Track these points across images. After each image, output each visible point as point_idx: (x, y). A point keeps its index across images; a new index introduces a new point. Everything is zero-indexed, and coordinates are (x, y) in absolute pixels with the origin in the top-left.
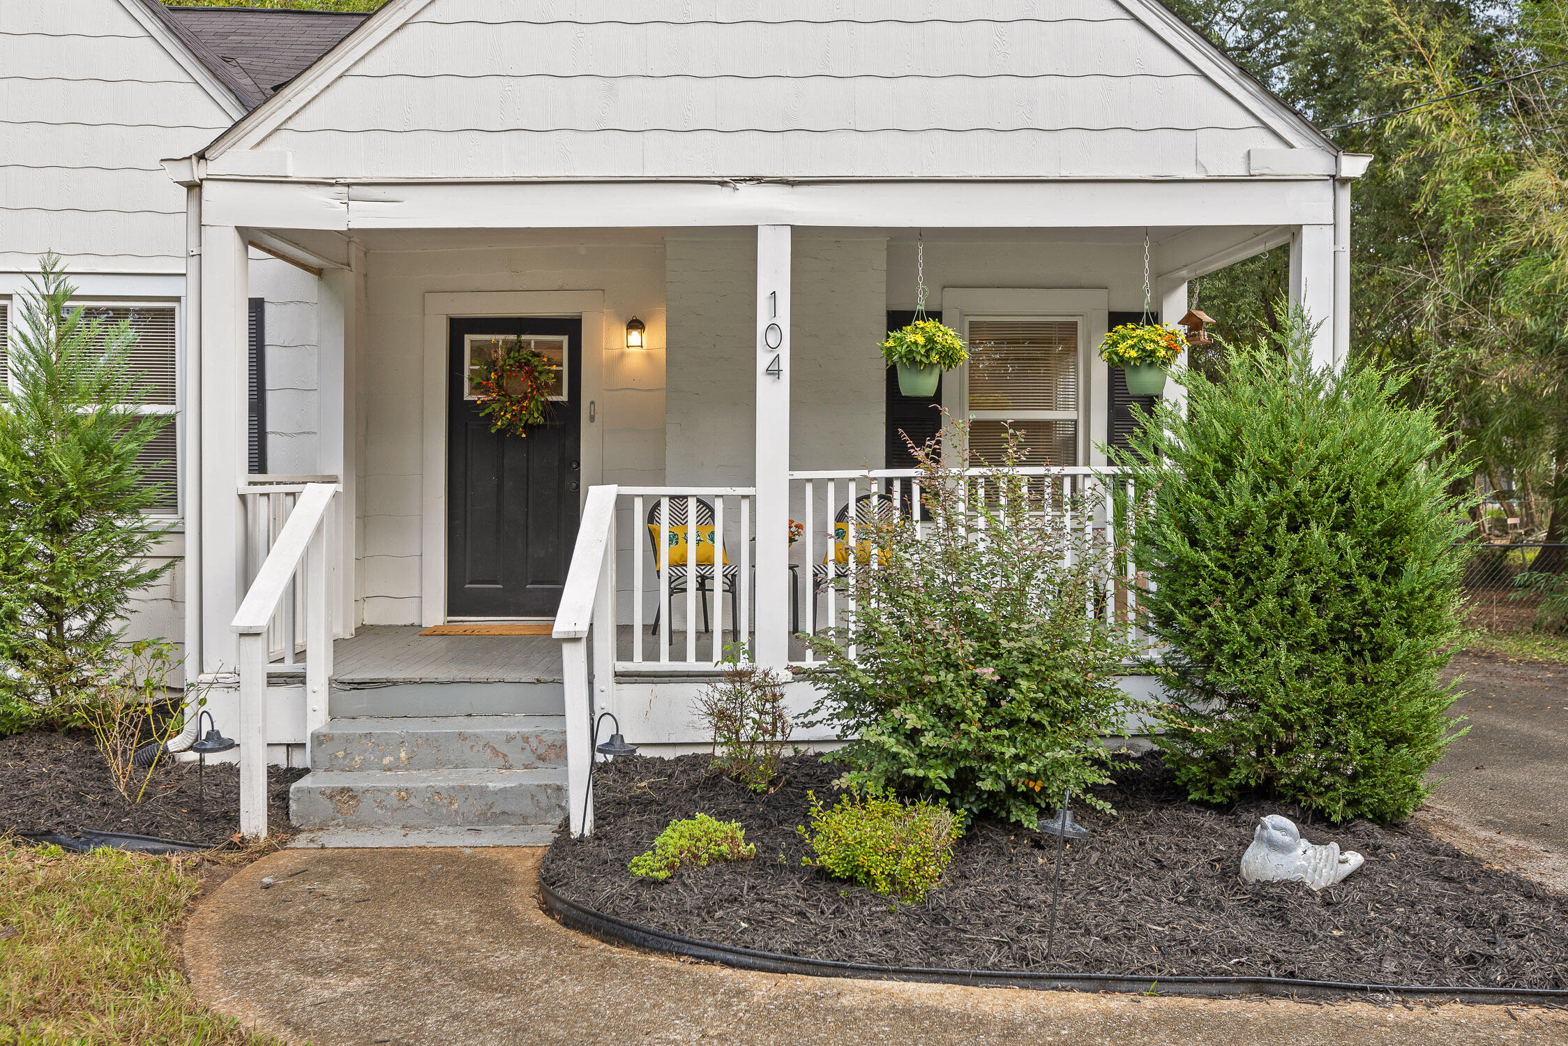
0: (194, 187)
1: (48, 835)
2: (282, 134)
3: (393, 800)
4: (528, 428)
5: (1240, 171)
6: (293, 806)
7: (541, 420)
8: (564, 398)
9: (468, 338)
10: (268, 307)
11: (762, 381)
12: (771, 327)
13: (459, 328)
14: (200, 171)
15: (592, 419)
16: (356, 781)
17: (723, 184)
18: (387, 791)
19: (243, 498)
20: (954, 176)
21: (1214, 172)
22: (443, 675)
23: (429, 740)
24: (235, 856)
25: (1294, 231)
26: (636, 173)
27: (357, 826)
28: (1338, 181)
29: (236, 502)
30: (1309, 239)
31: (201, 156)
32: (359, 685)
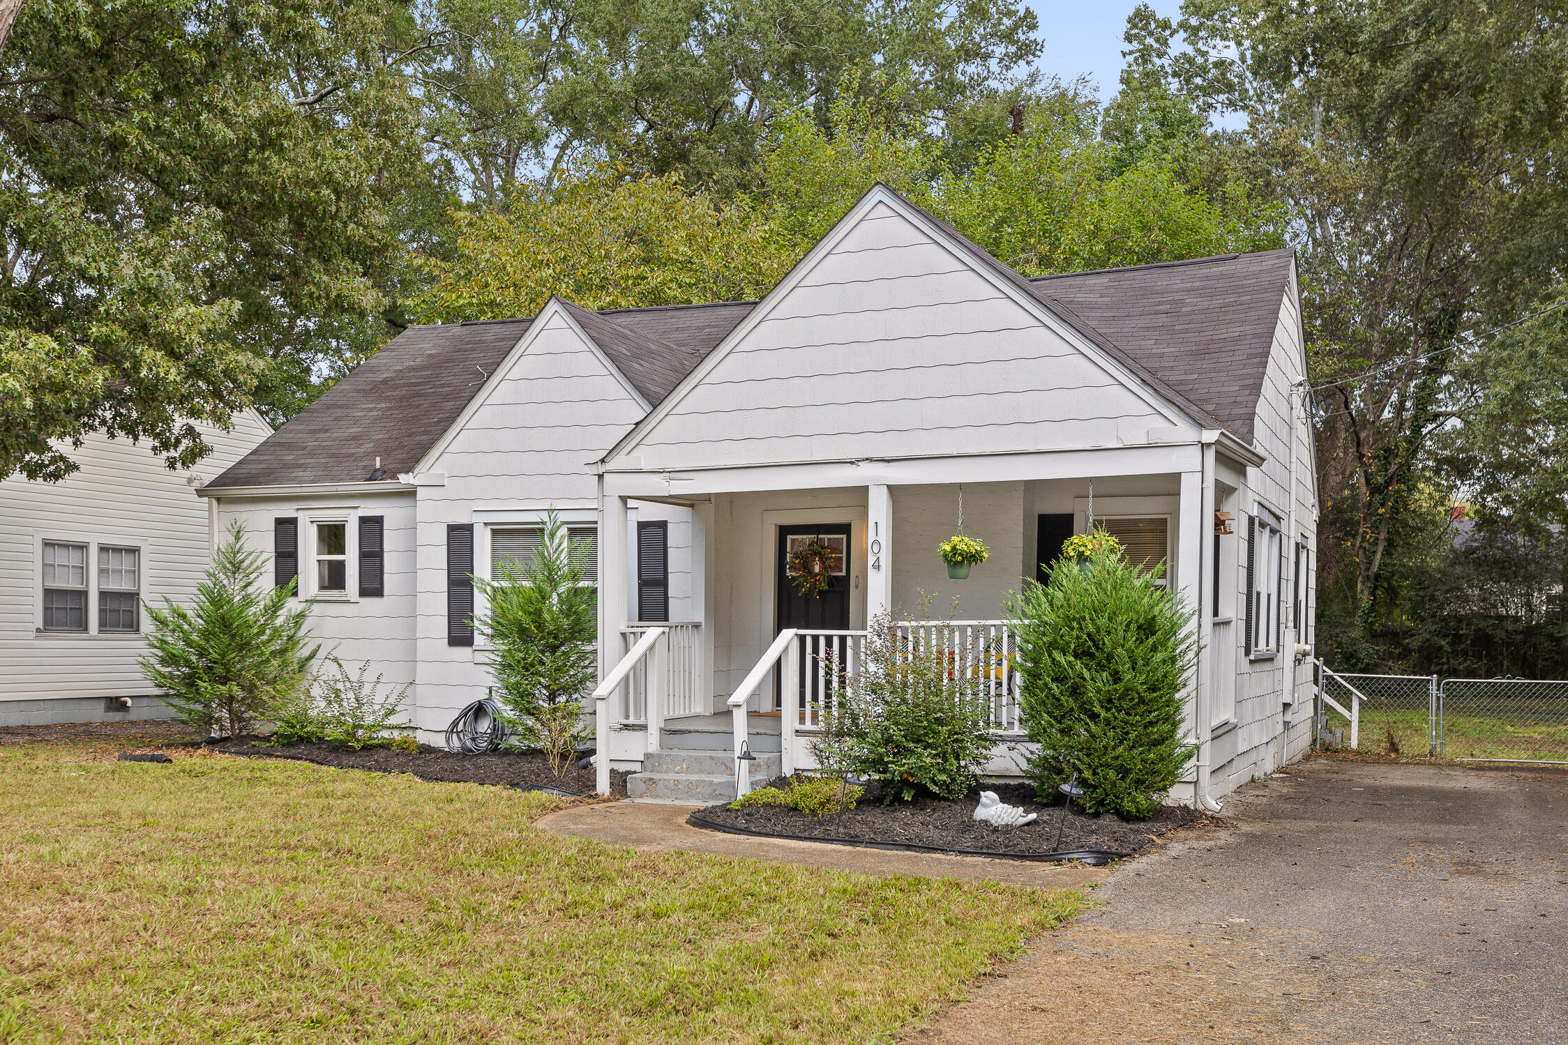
0: (601, 477)
1: (517, 785)
2: (640, 447)
3: (671, 785)
4: (821, 593)
5: (1143, 441)
6: (628, 785)
7: (826, 588)
8: (844, 573)
9: (789, 537)
10: (669, 525)
11: (871, 572)
12: (876, 542)
13: (784, 531)
14: (601, 469)
15: (857, 587)
16: (656, 776)
17: (852, 463)
18: (669, 781)
19: (624, 635)
20: (975, 452)
21: (1128, 443)
22: (713, 729)
23: (696, 759)
24: (591, 801)
25: (1177, 476)
26: (808, 459)
27: (657, 796)
28: (1204, 446)
29: (619, 638)
30: (1185, 479)
31: (603, 461)
32: (675, 732)
